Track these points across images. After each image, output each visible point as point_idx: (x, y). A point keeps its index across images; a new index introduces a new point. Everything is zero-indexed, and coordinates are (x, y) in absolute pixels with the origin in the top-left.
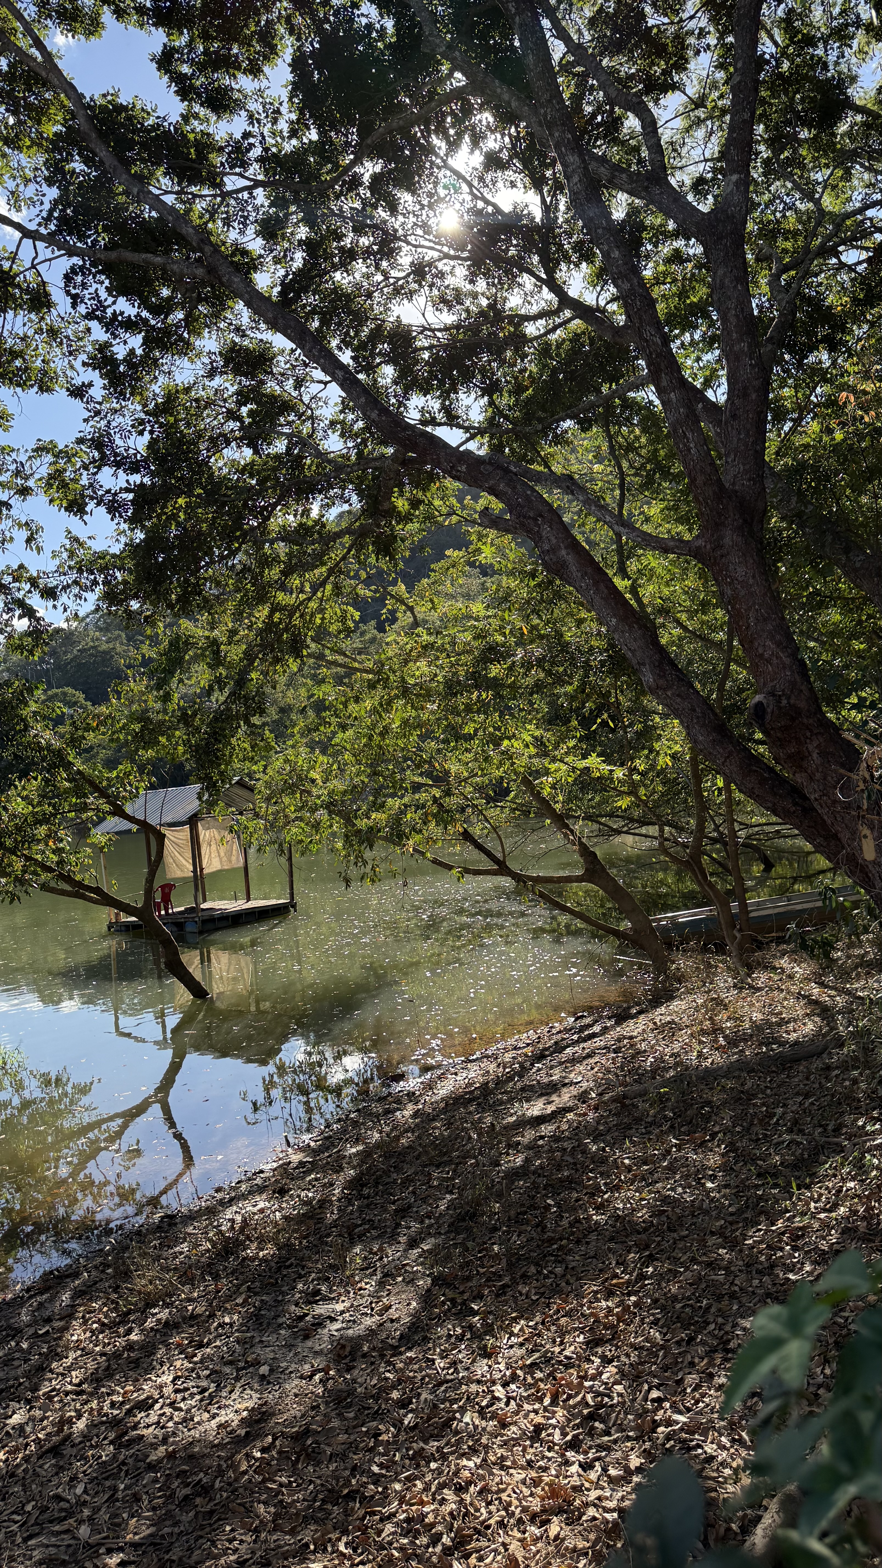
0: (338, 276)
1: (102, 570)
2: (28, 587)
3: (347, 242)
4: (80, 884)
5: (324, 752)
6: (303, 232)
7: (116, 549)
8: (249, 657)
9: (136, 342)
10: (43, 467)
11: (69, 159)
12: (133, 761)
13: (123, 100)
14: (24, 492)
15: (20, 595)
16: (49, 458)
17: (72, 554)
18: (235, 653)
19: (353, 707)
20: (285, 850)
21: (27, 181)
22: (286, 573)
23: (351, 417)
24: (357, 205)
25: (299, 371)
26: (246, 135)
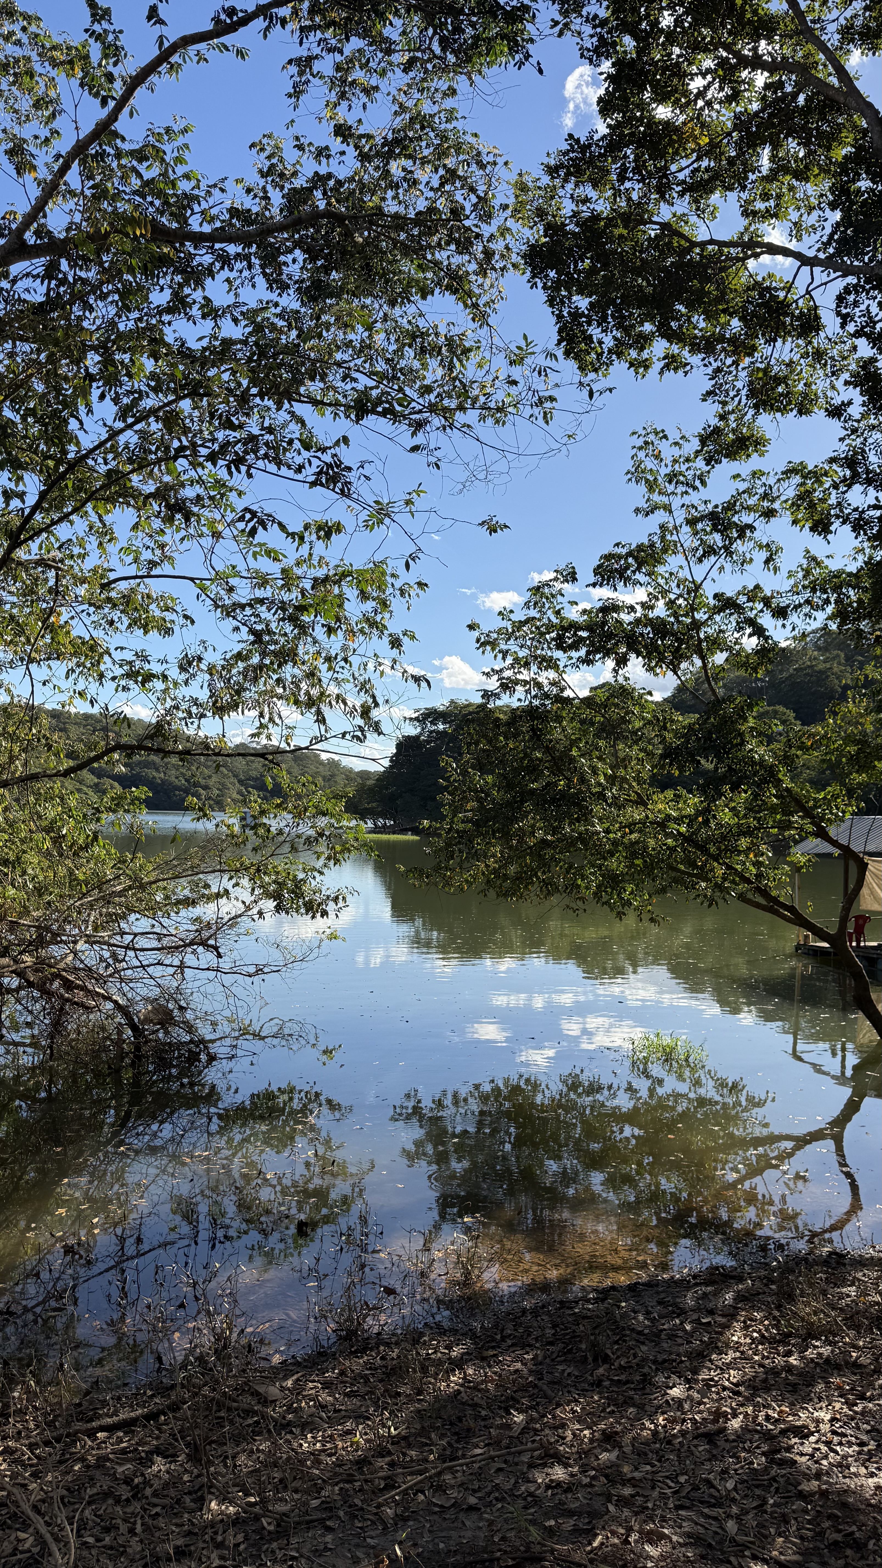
1: (837, 589)
2: (759, 606)
4: (775, 900)
7: (852, 568)
10: (790, 490)
11: (857, 177)
12: (843, 784)
14: (769, 514)
15: (752, 615)
16: (797, 479)
17: (807, 573)
21: (811, 209)
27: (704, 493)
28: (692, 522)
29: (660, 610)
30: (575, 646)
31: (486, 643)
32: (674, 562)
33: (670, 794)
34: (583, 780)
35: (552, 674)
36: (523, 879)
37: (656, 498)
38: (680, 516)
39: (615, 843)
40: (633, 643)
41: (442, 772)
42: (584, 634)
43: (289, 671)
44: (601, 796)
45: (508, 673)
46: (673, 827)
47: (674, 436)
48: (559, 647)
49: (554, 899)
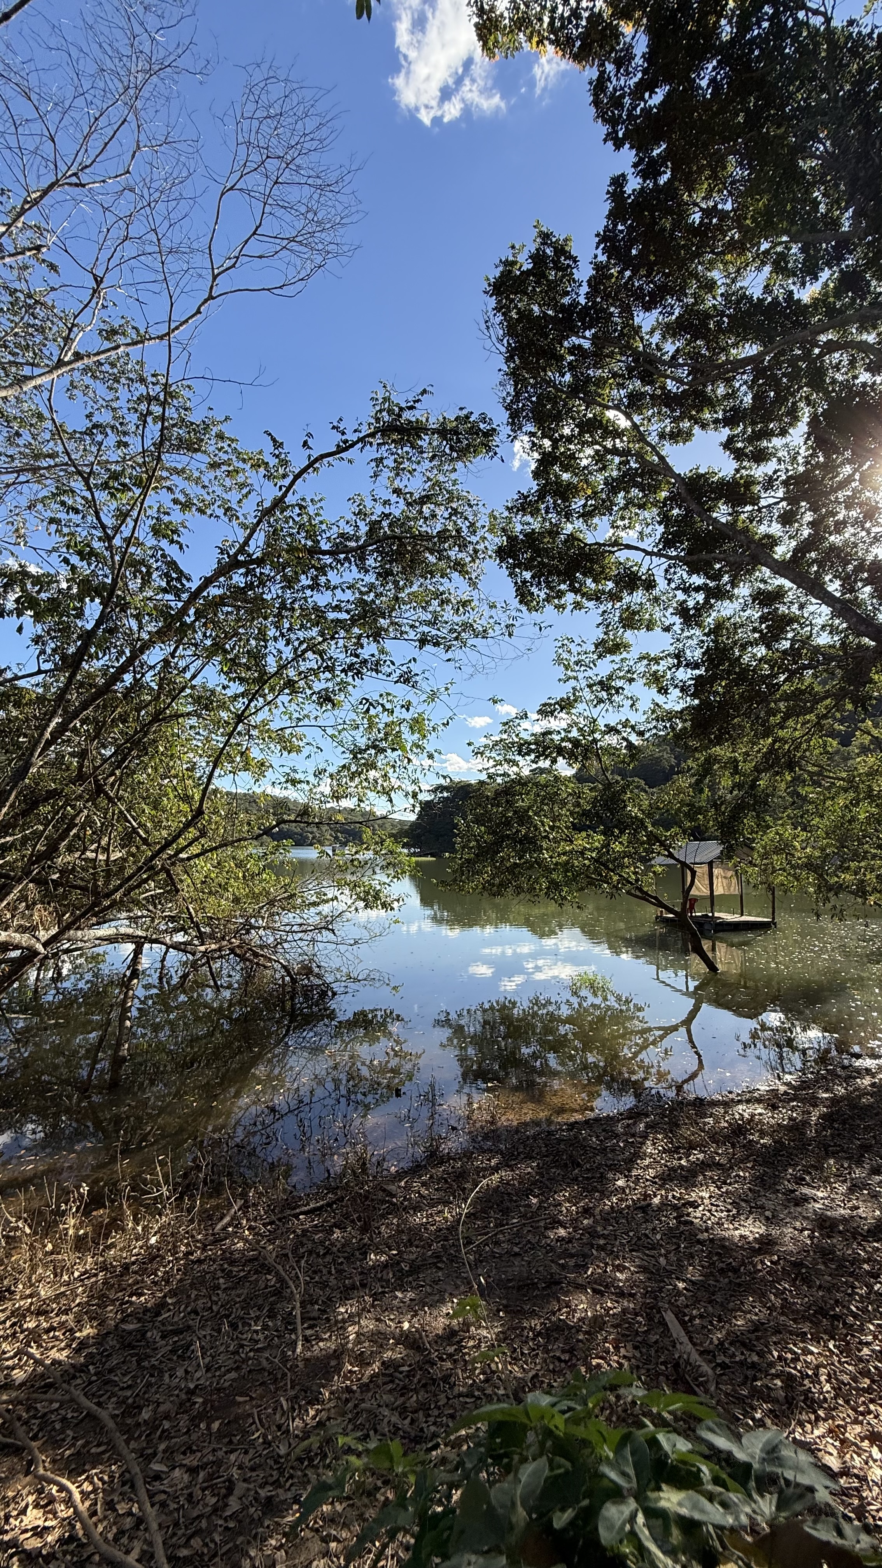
0: (832, 538)
1: (670, 720)
2: (629, 730)
3: (840, 517)
4: (646, 893)
6: (809, 517)
7: (678, 708)
8: (757, 769)
9: (701, 597)
10: (641, 667)
11: (672, 508)
12: (680, 827)
13: (702, 471)
14: (631, 680)
15: (625, 735)
16: (645, 662)
17: (653, 712)
18: (747, 767)
19: (829, 803)
20: (771, 889)
21: (648, 525)
22: (785, 719)
23: (837, 622)
24: (849, 493)
25: (803, 600)
26: (775, 472)
27: (596, 670)
28: (590, 686)
29: (574, 733)
30: (528, 754)
31: (478, 753)
32: (580, 707)
33: (584, 834)
34: (536, 828)
36: (503, 885)
37: (569, 673)
38: (584, 683)
39: (556, 863)
40: (560, 751)
41: (454, 825)
42: (533, 747)
43: (372, 774)
44: (547, 837)
45: (492, 770)
46: (587, 854)
47: (578, 640)
48: (519, 754)
49: (522, 896)
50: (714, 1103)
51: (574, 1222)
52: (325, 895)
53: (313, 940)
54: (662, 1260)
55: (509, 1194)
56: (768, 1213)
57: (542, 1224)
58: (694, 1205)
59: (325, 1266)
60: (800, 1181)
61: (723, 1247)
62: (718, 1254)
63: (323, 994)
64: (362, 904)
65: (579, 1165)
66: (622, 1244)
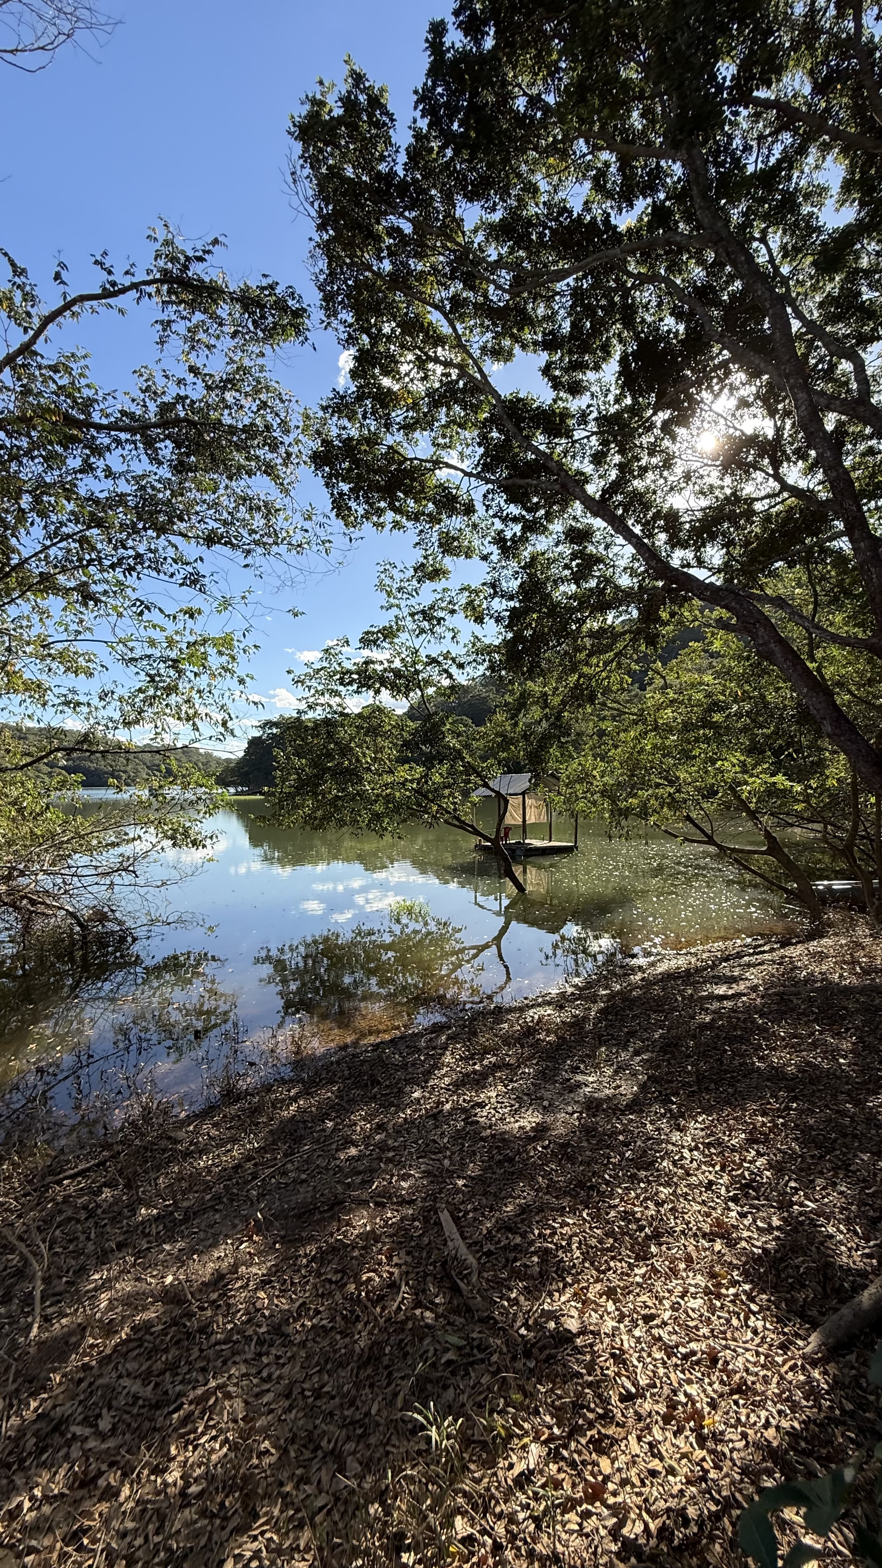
0: (636, 483)
1: (489, 654)
2: (450, 662)
3: (643, 462)
4: (463, 822)
5: (602, 760)
6: (617, 459)
7: (496, 643)
8: (563, 703)
9: (517, 528)
10: (463, 599)
11: (491, 431)
12: (496, 758)
13: (522, 395)
14: (453, 612)
15: (446, 667)
16: (467, 594)
17: (474, 645)
18: (556, 701)
19: (622, 735)
20: (574, 815)
21: (468, 445)
22: (589, 656)
23: (637, 565)
24: (652, 440)
25: (609, 540)
26: (589, 406)
27: (418, 599)
28: (412, 615)
29: (397, 664)
30: (350, 683)
31: (298, 682)
32: (403, 637)
33: (407, 766)
34: (358, 760)
35: (337, 699)
36: (326, 818)
37: (392, 600)
38: (406, 611)
39: (378, 796)
40: (383, 682)
41: (275, 758)
42: (355, 676)
43: (173, 699)
44: (369, 769)
45: (311, 700)
46: (409, 785)
47: (400, 566)
48: (341, 684)
49: (345, 829)
50: (510, 1010)
51: (367, 1139)
52: (126, 834)
53: (112, 884)
54: (446, 1162)
55: (304, 1122)
56: (546, 1103)
57: (334, 1146)
58: (481, 1105)
59: (84, 1232)
60: (575, 1070)
61: (504, 1140)
62: (498, 1147)
63: (123, 940)
64: (168, 843)
65: (379, 1083)
66: (410, 1153)
